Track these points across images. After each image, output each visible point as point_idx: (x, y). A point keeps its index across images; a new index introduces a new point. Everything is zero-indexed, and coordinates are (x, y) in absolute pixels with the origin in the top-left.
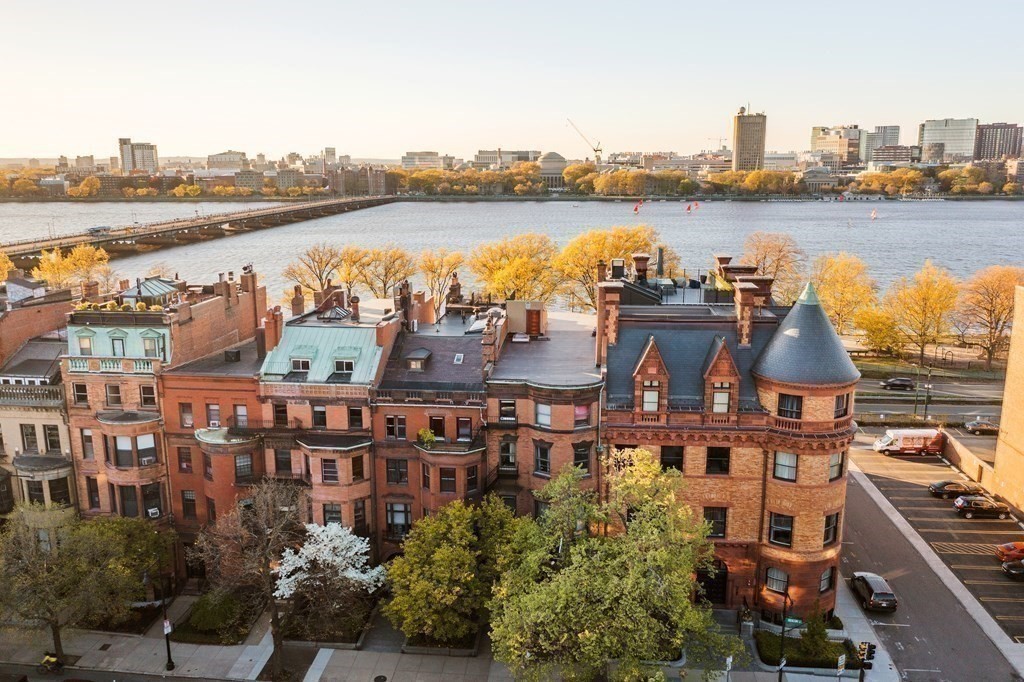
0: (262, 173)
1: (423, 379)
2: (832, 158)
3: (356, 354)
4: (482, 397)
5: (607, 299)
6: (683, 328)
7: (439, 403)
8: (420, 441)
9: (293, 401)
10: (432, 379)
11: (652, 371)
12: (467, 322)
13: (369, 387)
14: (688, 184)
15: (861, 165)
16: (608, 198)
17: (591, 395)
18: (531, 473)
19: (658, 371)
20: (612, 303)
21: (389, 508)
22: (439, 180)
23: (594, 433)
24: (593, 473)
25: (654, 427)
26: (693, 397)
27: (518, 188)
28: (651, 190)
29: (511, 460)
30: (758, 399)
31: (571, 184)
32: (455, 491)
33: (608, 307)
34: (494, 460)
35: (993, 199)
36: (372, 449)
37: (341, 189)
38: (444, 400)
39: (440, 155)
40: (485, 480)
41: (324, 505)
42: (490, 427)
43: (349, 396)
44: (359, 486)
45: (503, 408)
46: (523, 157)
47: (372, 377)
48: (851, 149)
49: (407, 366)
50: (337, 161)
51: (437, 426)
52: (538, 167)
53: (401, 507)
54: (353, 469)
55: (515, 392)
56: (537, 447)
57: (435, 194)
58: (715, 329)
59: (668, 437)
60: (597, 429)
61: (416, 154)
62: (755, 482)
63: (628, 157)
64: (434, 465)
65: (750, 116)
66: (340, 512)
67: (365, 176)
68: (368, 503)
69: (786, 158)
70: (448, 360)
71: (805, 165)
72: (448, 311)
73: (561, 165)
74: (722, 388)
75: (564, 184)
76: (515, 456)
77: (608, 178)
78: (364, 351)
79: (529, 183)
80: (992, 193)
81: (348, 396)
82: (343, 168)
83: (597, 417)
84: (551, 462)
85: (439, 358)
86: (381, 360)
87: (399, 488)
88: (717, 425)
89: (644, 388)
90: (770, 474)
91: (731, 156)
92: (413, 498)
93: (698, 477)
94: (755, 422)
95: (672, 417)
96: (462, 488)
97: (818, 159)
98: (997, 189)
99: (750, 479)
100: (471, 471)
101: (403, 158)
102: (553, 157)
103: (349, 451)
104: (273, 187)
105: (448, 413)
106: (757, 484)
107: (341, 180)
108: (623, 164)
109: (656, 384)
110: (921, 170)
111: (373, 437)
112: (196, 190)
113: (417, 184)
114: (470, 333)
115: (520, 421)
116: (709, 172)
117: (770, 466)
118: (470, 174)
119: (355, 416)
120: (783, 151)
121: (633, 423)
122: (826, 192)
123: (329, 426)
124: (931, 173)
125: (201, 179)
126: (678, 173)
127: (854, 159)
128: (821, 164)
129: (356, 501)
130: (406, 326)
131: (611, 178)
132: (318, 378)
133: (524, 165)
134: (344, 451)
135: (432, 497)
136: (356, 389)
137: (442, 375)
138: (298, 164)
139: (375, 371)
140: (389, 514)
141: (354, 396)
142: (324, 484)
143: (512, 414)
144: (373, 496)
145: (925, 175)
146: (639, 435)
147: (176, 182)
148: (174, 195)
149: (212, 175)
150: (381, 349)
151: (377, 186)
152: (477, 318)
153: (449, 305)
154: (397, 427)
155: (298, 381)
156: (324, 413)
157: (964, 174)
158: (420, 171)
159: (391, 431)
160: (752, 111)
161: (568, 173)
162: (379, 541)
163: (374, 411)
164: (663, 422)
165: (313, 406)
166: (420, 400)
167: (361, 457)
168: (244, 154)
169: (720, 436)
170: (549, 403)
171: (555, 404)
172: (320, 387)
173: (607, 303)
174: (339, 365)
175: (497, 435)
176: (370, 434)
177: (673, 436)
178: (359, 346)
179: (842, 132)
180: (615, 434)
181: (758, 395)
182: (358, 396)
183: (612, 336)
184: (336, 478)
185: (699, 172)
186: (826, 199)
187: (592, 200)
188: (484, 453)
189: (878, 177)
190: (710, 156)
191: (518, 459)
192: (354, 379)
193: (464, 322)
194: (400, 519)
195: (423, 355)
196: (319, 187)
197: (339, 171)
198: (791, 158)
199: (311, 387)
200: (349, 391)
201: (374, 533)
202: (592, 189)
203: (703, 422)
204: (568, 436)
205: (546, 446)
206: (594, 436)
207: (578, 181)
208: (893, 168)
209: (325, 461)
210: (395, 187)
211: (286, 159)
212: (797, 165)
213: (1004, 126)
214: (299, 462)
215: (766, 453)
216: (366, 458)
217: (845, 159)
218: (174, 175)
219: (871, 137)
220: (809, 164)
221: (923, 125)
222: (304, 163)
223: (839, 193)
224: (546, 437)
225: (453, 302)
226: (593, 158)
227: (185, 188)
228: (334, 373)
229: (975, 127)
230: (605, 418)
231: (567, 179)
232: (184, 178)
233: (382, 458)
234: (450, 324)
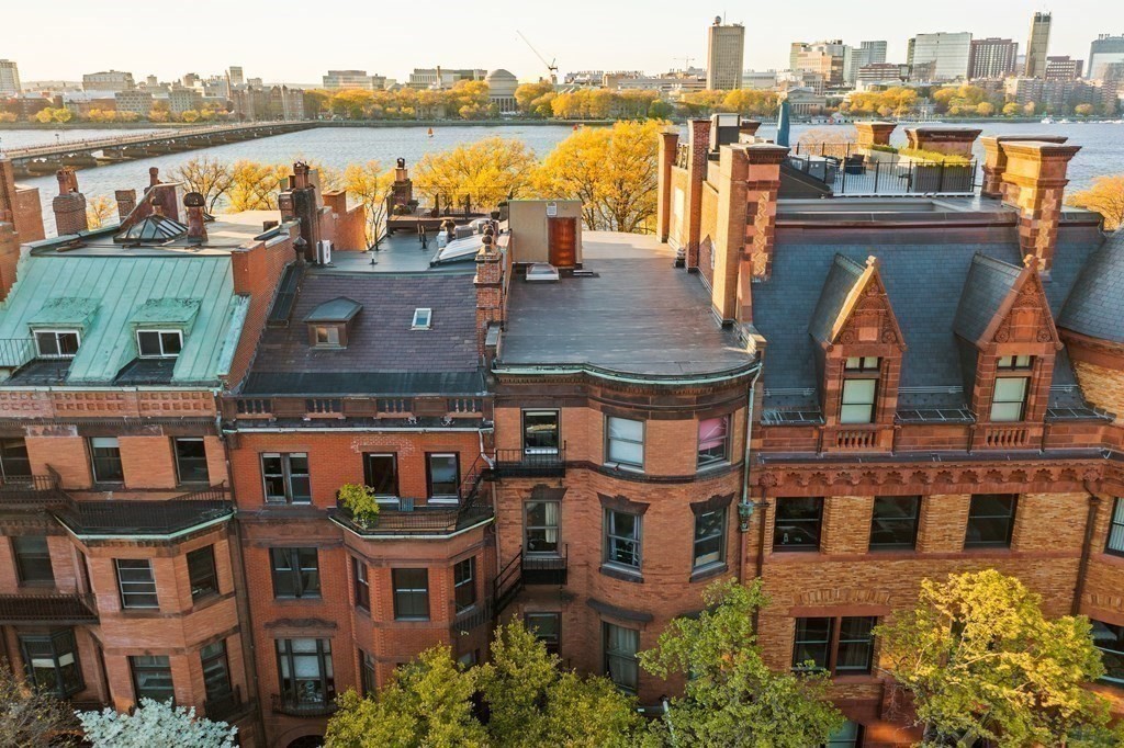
0: (150, 95)
1: (344, 368)
2: (814, 77)
3: (187, 314)
4: (481, 405)
5: (752, 178)
6: (906, 241)
7: (384, 422)
8: (344, 512)
9: (40, 429)
10: (365, 367)
11: (869, 334)
12: (431, 245)
13: (216, 390)
14: (660, 104)
15: (847, 85)
16: (570, 122)
17: (734, 394)
18: (595, 566)
19: (882, 335)
20: (763, 185)
21: (283, 648)
22: (368, 101)
23: (735, 478)
24: (730, 561)
25: (866, 458)
26: (942, 389)
27: (464, 109)
28: (617, 113)
29: (550, 538)
30: (1079, 390)
31: (525, 106)
32: (428, 615)
33: (752, 196)
34: (512, 541)
35: (993, 121)
36: (235, 528)
37: (249, 112)
38: (394, 414)
39: (369, 74)
40: (492, 584)
41: (131, 659)
42: (501, 472)
43: (171, 413)
44: (211, 611)
45: (531, 429)
46: (466, 75)
47: (223, 368)
48: (835, 68)
49: (308, 338)
50: (245, 82)
51: (380, 474)
52: (486, 87)
53: (310, 646)
54: (191, 579)
55: (559, 392)
56: (608, 513)
57: (365, 119)
58: (973, 240)
59: (894, 477)
60: (741, 468)
61: (339, 73)
62: (1065, 562)
63: (588, 76)
64: (377, 562)
65: (726, 28)
66: (168, 670)
67: (279, 97)
68: (234, 643)
69: (765, 78)
70: (398, 321)
71: (786, 86)
72: (393, 228)
73: (510, 84)
74: (1014, 367)
75: (517, 108)
76: (558, 532)
77: (568, 97)
78: (207, 308)
79: (476, 105)
80: (991, 114)
81: (167, 413)
82: (250, 88)
83: (745, 442)
84: (645, 545)
85: (379, 318)
86: (245, 327)
87: (300, 608)
88: (1000, 449)
89: (848, 374)
90: (1097, 546)
91: (705, 74)
92: (335, 626)
93: (950, 557)
94: (1078, 439)
95: (904, 436)
96: (445, 608)
97: (799, 78)
98: (997, 110)
99: (1056, 556)
100: (463, 569)
101: (324, 77)
102: (502, 75)
103: (176, 541)
104: (164, 110)
105: (404, 444)
106: (1069, 566)
107: (250, 101)
108: (582, 84)
109: (870, 363)
110: (915, 89)
111: (234, 501)
112: (66, 115)
113: (341, 105)
114: (440, 264)
115: (570, 456)
116: (681, 92)
117: (1101, 528)
118: (405, 95)
119: (189, 456)
120: (761, 69)
121: (819, 450)
122: (815, 114)
123: (130, 480)
124: (925, 92)
125: (71, 102)
126: (647, 93)
127: (837, 78)
128: (802, 85)
129: (205, 644)
130: (306, 250)
131: (572, 97)
132: (94, 373)
133: (468, 85)
134: (164, 543)
135: (377, 632)
136: (184, 395)
137: (388, 357)
138: (197, 85)
139: (229, 352)
140: (285, 661)
141: (183, 413)
142: (124, 612)
143: (553, 440)
144: (246, 628)
145: (919, 95)
146: (832, 477)
147: (40, 104)
148: (38, 121)
149: (88, 98)
150: (246, 301)
151: (294, 110)
152: (451, 238)
153: (394, 218)
154: (289, 477)
155: (46, 383)
156: (117, 451)
157: (962, 93)
158: (345, 90)
159: (276, 487)
160: (728, 22)
161: (521, 94)
162: (267, 714)
163: (232, 445)
164: (884, 445)
165: (88, 440)
166: (339, 416)
167: (210, 550)
168: (130, 75)
169: (1006, 471)
170: (639, 415)
171: (654, 417)
172: (98, 395)
173: (753, 186)
174: (148, 342)
175: (518, 488)
176: (228, 496)
177: (906, 475)
178: (197, 295)
179: (825, 47)
180: (781, 475)
181: (1077, 380)
182: (192, 412)
183: (760, 260)
184: (153, 600)
185: (671, 93)
186: (814, 121)
187: (550, 124)
188: (490, 529)
189: (869, 97)
190: (680, 76)
191: (565, 537)
192: (181, 372)
193: (424, 247)
194: (308, 669)
195: (343, 313)
196: (222, 110)
197: (246, 91)
198: (771, 77)
199: (78, 396)
200: (171, 402)
201: (251, 700)
202: (551, 113)
203: (970, 442)
204: (683, 488)
205: (633, 511)
206: (736, 483)
207: (533, 102)
208: (884, 88)
209: (123, 563)
210: (316, 110)
211: (182, 81)
212: (777, 85)
213: (998, 42)
214: (68, 562)
215: (1094, 502)
216: (222, 548)
217: (828, 79)
218: (40, 97)
219: (857, 54)
220: (791, 84)
221: (913, 40)
222: (204, 84)
223: (828, 114)
224: (633, 491)
225: (402, 212)
226: (547, 76)
227: (51, 113)
228: (136, 360)
229: (969, 42)
230: (758, 443)
231: (519, 100)
232: (51, 100)
233: (259, 546)
234: (396, 250)
